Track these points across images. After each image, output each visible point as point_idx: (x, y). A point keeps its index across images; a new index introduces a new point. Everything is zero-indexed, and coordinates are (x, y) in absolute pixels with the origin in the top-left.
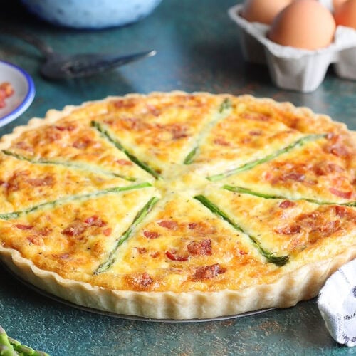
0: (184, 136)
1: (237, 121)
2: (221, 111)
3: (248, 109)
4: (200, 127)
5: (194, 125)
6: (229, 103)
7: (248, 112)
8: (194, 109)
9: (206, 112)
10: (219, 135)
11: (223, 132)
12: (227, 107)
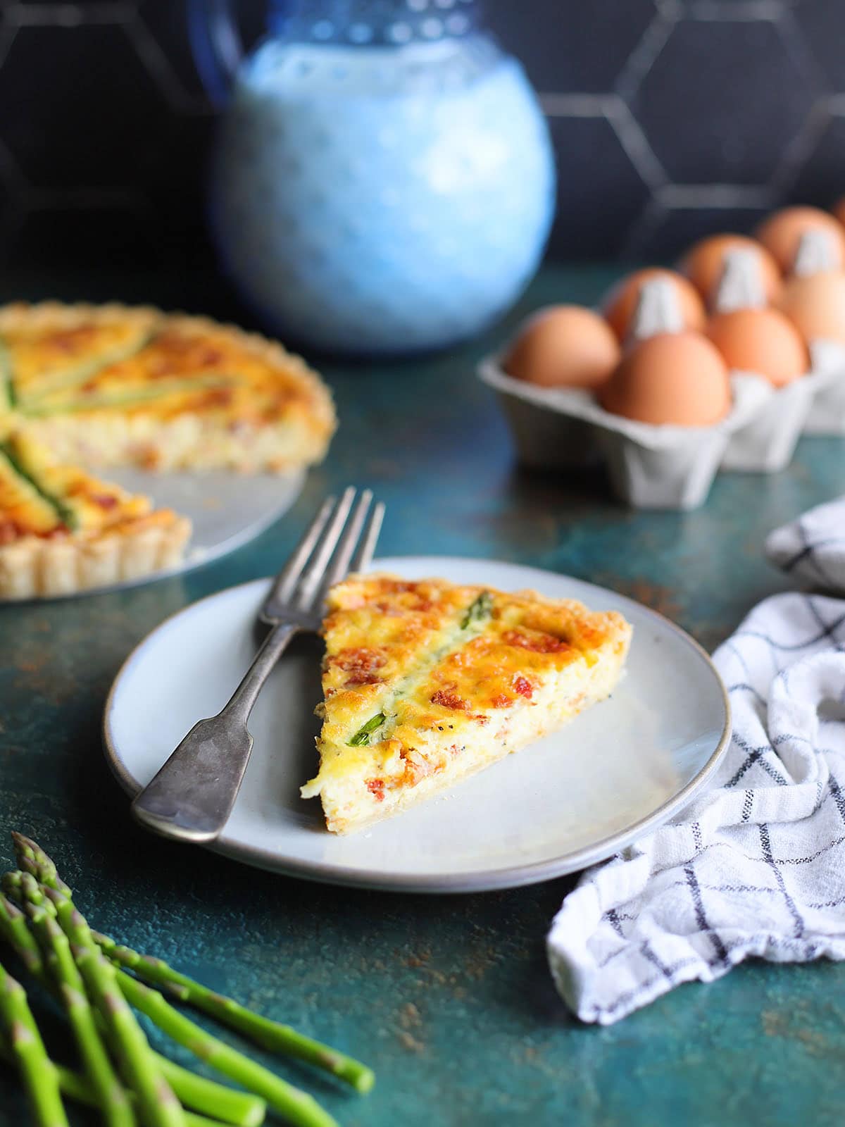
0: (372, 680)
1: (491, 650)
2: (465, 624)
3: (523, 622)
4: (410, 661)
5: (399, 656)
6: (486, 605)
7: (521, 629)
8: (409, 615)
9: (431, 625)
10: (445, 683)
11: (456, 675)
12: (480, 615)
